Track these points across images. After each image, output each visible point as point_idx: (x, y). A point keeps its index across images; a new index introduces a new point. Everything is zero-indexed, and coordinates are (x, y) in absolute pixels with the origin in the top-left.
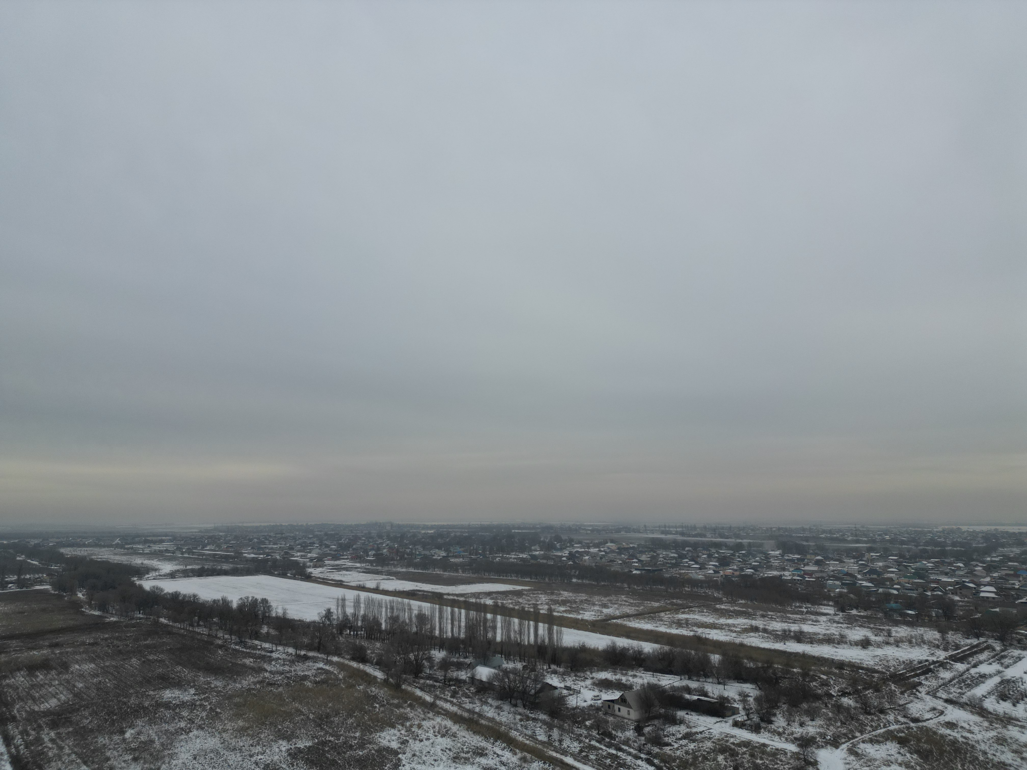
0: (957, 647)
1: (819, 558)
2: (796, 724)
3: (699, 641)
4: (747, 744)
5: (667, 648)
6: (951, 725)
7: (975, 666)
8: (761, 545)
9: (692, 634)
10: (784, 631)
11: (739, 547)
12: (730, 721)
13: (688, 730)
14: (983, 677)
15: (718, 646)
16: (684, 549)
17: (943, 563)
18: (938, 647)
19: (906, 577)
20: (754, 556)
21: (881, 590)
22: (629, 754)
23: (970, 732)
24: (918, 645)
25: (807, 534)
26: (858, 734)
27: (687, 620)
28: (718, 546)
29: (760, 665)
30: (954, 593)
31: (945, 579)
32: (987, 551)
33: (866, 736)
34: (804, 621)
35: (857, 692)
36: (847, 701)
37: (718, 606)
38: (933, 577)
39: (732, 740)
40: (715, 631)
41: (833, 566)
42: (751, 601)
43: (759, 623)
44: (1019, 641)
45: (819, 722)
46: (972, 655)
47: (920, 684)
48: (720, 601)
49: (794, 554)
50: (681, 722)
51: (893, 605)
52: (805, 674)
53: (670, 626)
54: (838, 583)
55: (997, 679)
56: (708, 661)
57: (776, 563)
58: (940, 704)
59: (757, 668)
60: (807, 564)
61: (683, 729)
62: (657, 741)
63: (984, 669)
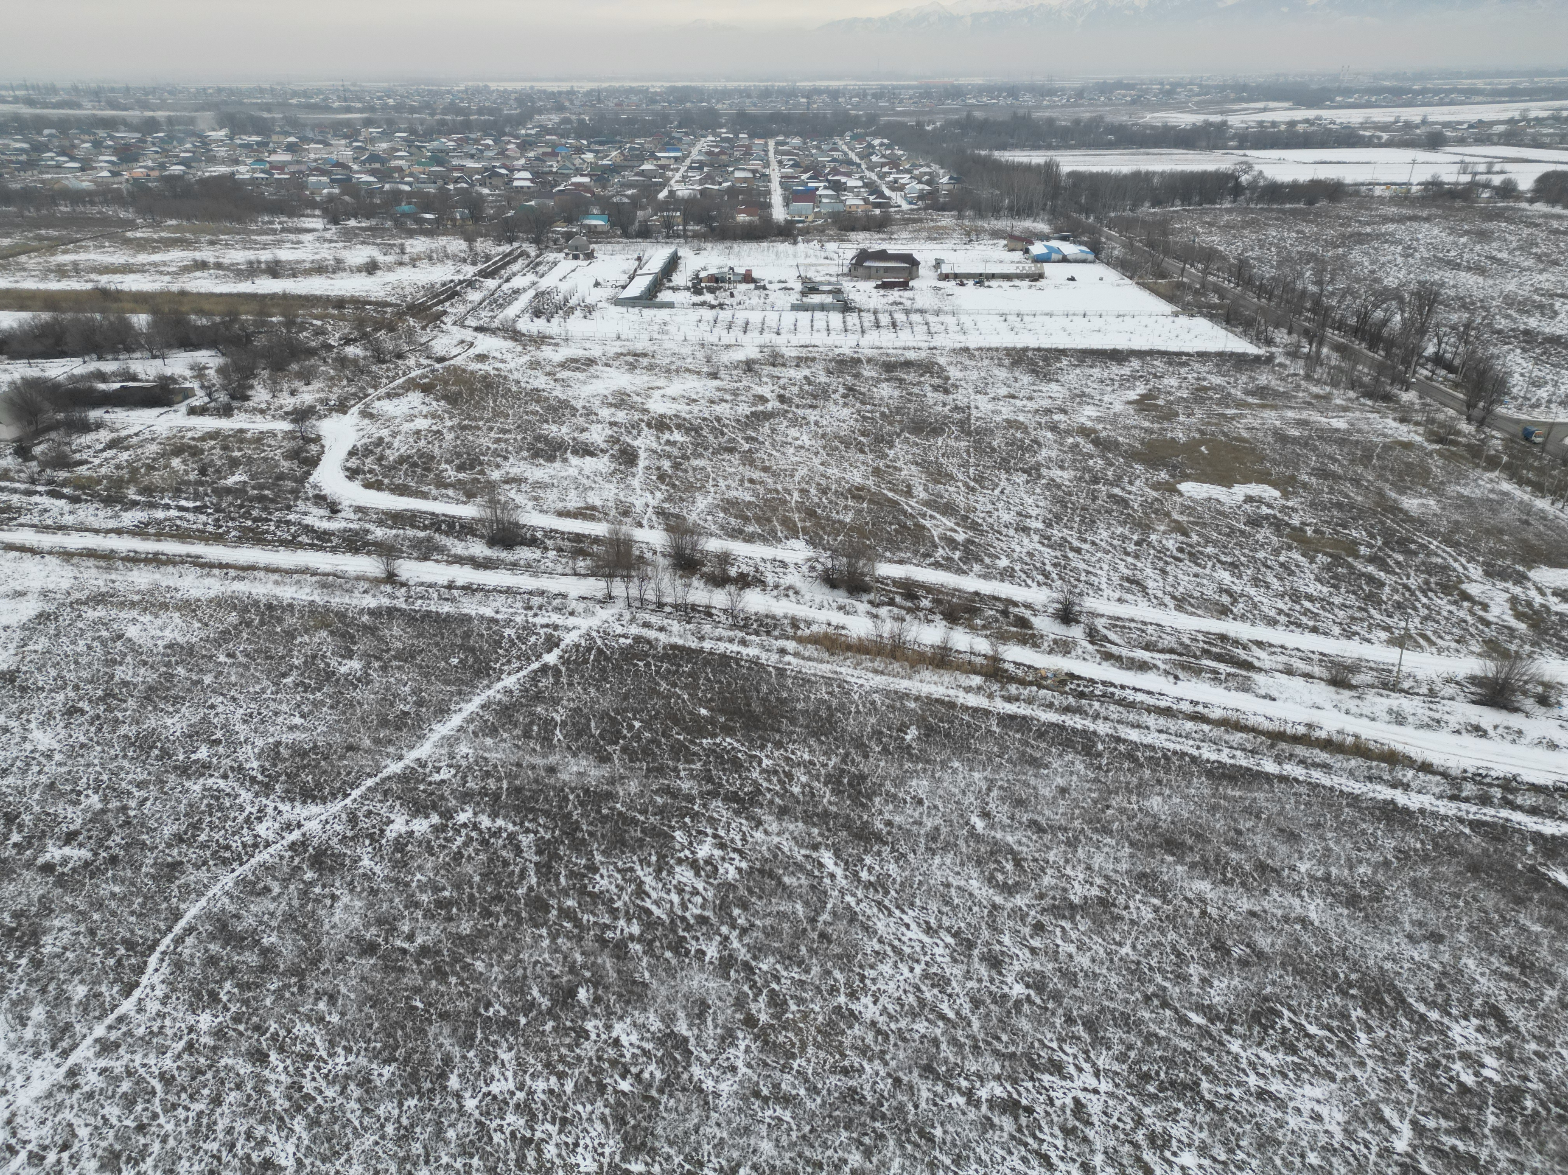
0: (488, 258)
1: (292, 139)
2: (286, 394)
3: (104, 294)
4: (214, 435)
5: (45, 316)
6: (482, 358)
7: (508, 280)
8: (192, 121)
9: (89, 286)
10: (250, 263)
11: (150, 126)
12: (183, 408)
13: (114, 435)
14: (517, 292)
15: (141, 300)
16: (40, 133)
17: (467, 140)
18: (464, 261)
19: (420, 164)
20: (181, 142)
21: (387, 187)
22: (15, 491)
23: (503, 361)
24: (441, 261)
25: (268, 99)
26: (370, 391)
27: (75, 264)
28: (109, 124)
29: (218, 319)
30: (483, 184)
31: (470, 164)
32: (520, 121)
33: (382, 391)
34: (279, 243)
35: (365, 336)
36: (352, 351)
37: (129, 234)
38: (455, 162)
39: (190, 434)
40: (132, 276)
41: (314, 153)
42: (188, 219)
43: (207, 254)
44: (555, 242)
45: (317, 385)
46: (504, 266)
47: (445, 313)
48: (131, 225)
49: (250, 134)
50: (99, 425)
51: (405, 207)
52: (290, 323)
53: (45, 278)
54: (325, 179)
55: (531, 293)
56: (128, 326)
57: (221, 152)
58: (468, 335)
59: (214, 324)
60: (274, 152)
61: (105, 436)
62: (62, 461)
63: (518, 282)
